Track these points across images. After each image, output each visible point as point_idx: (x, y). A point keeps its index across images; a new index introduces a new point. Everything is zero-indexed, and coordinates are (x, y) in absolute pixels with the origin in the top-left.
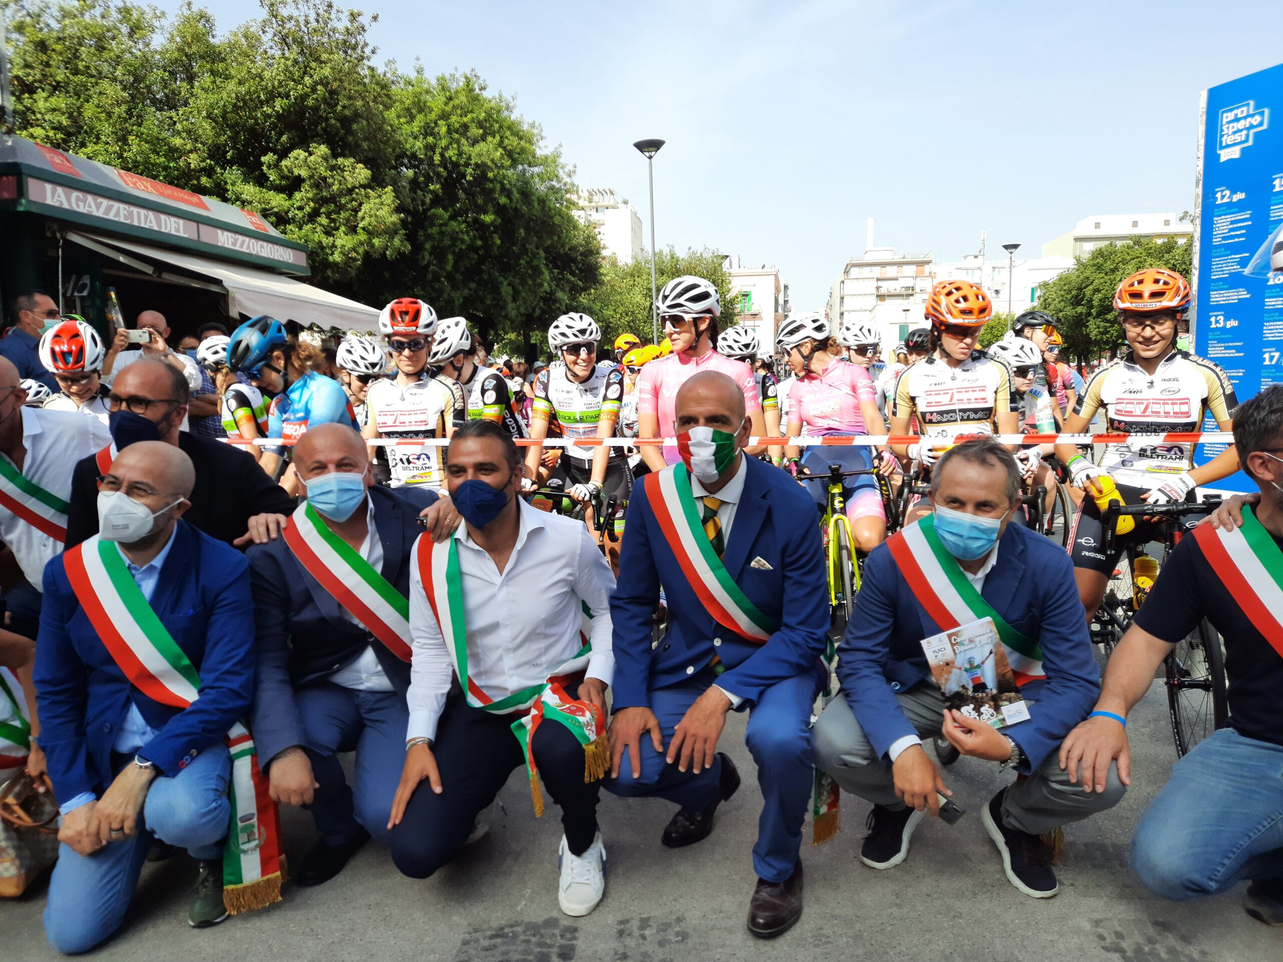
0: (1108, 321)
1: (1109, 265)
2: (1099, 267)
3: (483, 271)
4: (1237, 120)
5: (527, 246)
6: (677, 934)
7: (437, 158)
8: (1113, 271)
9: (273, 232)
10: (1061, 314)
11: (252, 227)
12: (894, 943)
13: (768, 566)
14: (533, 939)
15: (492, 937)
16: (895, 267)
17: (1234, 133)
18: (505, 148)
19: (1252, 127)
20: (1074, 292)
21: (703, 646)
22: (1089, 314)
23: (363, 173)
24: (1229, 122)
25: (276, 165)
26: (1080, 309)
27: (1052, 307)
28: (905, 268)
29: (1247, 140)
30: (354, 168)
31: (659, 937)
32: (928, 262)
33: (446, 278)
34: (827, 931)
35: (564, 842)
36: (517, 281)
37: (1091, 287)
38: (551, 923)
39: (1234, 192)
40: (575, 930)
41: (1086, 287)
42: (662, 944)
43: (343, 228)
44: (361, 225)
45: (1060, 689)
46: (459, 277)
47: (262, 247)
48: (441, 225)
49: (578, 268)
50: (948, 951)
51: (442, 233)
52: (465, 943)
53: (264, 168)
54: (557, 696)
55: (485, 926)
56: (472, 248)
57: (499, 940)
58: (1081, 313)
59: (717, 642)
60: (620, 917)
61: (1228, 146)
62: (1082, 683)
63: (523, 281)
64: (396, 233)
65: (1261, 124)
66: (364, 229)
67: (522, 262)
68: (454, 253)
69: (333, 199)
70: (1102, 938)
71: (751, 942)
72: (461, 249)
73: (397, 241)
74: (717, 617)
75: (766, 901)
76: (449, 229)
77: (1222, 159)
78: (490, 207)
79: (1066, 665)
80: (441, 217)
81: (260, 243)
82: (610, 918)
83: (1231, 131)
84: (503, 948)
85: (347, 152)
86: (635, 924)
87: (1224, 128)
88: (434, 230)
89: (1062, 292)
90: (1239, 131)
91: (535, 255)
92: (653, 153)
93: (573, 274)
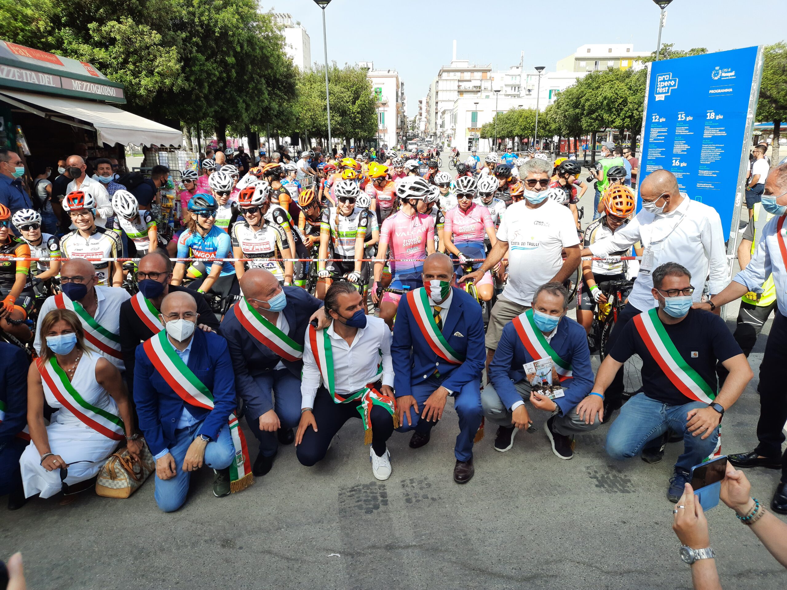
0: (592, 119)
1: (595, 85)
2: (589, 85)
3: (226, 92)
4: (664, 81)
5: (254, 76)
6: (426, 484)
7: (196, 20)
8: (597, 88)
9: (101, 76)
10: (567, 113)
11: (89, 75)
12: (512, 482)
13: (462, 335)
14: (368, 491)
15: (350, 491)
16: (469, 73)
17: (662, 87)
18: (239, 14)
19: (670, 86)
20: (575, 100)
21: (431, 366)
22: (583, 114)
23: (157, 37)
24: (660, 81)
25: (98, 30)
26: (577, 111)
27: (562, 108)
28: (476, 74)
29: (668, 92)
30: (151, 33)
31: (419, 486)
32: (489, 71)
33: (204, 98)
34: (485, 479)
35: (372, 451)
36: (248, 99)
37: (584, 98)
38: (373, 484)
39: (660, 117)
40: (384, 486)
41: (581, 97)
42: (421, 489)
43: (144, 72)
44: (156, 70)
45: (577, 384)
46: (212, 97)
47: (98, 88)
48: (201, 65)
49: (282, 86)
50: (533, 483)
51: (201, 71)
52: (340, 495)
53: (91, 32)
54: (375, 394)
55: (346, 487)
56: (220, 78)
57: (354, 492)
58: (578, 113)
59: (437, 364)
60: (401, 479)
61: (659, 93)
62: (586, 381)
63: (252, 98)
64: (179, 75)
65: (674, 85)
66: (158, 73)
67: (251, 86)
68: (209, 82)
69: (135, 52)
70: (590, 474)
71: (457, 485)
72: (213, 81)
73: (180, 81)
74: (438, 354)
75: (461, 469)
76: (206, 68)
77: (657, 100)
78: (231, 53)
79: (580, 374)
80: (200, 60)
81: (96, 85)
82: (397, 480)
83: (661, 86)
84: (357, 495)
85: (143, 21)
86: (408, 482)
87: (659, 83)
88: (196, 68)
89: (568, 100)
90: (665, 87)
91: (259, 82)
92: (325, 5)
93: (279, 89)
